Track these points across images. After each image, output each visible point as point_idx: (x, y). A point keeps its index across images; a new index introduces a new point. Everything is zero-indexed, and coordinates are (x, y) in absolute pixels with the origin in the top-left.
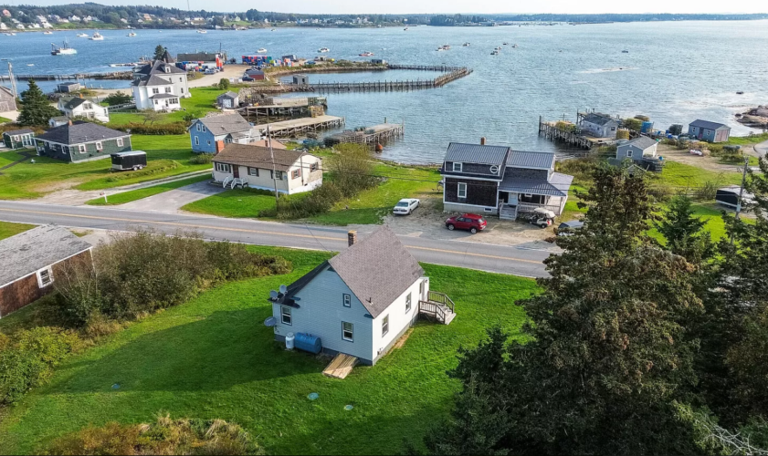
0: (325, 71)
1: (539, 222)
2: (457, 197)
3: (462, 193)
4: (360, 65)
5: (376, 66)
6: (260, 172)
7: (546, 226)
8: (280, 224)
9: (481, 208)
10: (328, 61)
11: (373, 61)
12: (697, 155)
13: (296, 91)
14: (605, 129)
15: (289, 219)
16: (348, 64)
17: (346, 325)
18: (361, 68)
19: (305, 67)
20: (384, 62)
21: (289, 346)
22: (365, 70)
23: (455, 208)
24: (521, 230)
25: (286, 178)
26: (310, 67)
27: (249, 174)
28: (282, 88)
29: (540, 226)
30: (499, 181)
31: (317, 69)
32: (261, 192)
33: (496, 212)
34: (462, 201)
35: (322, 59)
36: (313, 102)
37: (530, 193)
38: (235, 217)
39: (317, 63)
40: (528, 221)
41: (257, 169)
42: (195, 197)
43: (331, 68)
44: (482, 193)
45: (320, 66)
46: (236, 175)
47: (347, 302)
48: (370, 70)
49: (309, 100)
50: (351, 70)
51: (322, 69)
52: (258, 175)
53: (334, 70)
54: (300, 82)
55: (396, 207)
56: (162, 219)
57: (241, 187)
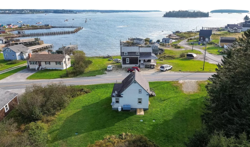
0: (27, 29)
1: (152, 67)
2: (126, 63)
3: (128, 62)
4: (41, 27)
5: (47, 27)
6: (51, 63)
7: (154, 68)
8: (71, 79)
9: (134, 65)
10: (27, 25)
11: (45, 25)
12: (168, 47)
13: (22, 36)
14: (142, 42)
15: (73, 77)
16: (36, 26)
17: (139, 99)
18: (41, 28)
19: (19, 28)
20: (50, 25)
21: (120, 110)
22: (43, 28)
23: (126, 66)
24: (148, 70)
25: (62, 64)
26: (20, 28)
27: (46, 64)
28: (16, 36)
29: (153, 68)
30: (139, 57)
31: (24, 28)
32: (53, 70)
33: (138, 66)
34: (128, 64)
35: (24, 25)
36: (37, 39)
37: (147, 59)
38: (52, 79)
39: (23, 26)
40: (149, 67)
41: (49, 62)
42: (28, 75)
43: (29, 28)
44: (134, 61)
45: (25, 27)
46: (40, 65)
47: (140, 92)
48: (45, 28)
49: (35, 39)
50: (37, 29)
51: (26, 28)
52: (50, 64)
53: (31, 29)
54: (21, 33)
55: (108, 68)
56: (23, 83)
57: (43, 69)
